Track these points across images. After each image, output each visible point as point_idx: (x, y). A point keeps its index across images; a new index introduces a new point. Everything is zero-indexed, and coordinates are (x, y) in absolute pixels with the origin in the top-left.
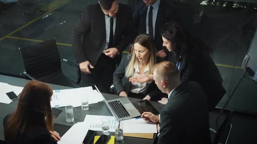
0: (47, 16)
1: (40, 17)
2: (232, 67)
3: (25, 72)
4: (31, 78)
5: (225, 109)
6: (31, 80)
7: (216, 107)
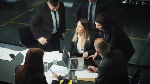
0: (33, 10)
1: (29, 10)
2: (141, 39)
3: (20, 43)
4: (23, 46)
5: (137, 64)
6: (23, 47)
7: (128, 63)
